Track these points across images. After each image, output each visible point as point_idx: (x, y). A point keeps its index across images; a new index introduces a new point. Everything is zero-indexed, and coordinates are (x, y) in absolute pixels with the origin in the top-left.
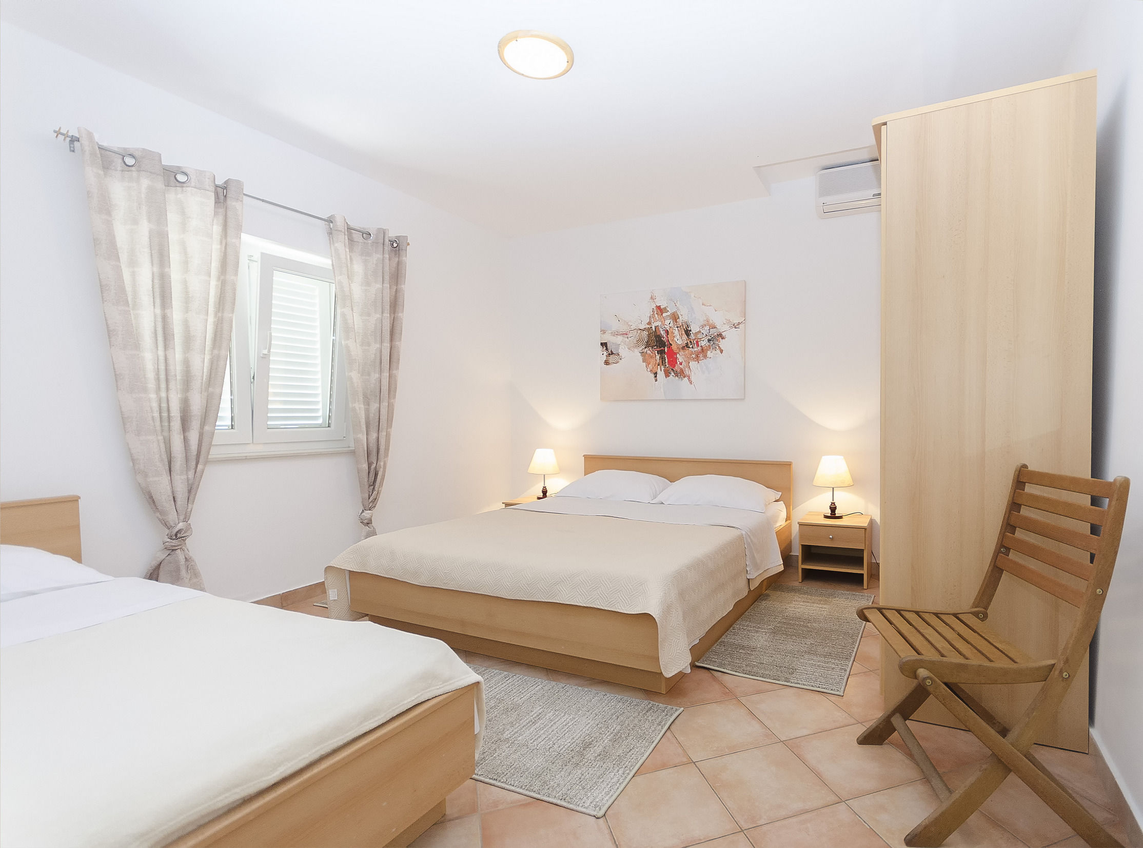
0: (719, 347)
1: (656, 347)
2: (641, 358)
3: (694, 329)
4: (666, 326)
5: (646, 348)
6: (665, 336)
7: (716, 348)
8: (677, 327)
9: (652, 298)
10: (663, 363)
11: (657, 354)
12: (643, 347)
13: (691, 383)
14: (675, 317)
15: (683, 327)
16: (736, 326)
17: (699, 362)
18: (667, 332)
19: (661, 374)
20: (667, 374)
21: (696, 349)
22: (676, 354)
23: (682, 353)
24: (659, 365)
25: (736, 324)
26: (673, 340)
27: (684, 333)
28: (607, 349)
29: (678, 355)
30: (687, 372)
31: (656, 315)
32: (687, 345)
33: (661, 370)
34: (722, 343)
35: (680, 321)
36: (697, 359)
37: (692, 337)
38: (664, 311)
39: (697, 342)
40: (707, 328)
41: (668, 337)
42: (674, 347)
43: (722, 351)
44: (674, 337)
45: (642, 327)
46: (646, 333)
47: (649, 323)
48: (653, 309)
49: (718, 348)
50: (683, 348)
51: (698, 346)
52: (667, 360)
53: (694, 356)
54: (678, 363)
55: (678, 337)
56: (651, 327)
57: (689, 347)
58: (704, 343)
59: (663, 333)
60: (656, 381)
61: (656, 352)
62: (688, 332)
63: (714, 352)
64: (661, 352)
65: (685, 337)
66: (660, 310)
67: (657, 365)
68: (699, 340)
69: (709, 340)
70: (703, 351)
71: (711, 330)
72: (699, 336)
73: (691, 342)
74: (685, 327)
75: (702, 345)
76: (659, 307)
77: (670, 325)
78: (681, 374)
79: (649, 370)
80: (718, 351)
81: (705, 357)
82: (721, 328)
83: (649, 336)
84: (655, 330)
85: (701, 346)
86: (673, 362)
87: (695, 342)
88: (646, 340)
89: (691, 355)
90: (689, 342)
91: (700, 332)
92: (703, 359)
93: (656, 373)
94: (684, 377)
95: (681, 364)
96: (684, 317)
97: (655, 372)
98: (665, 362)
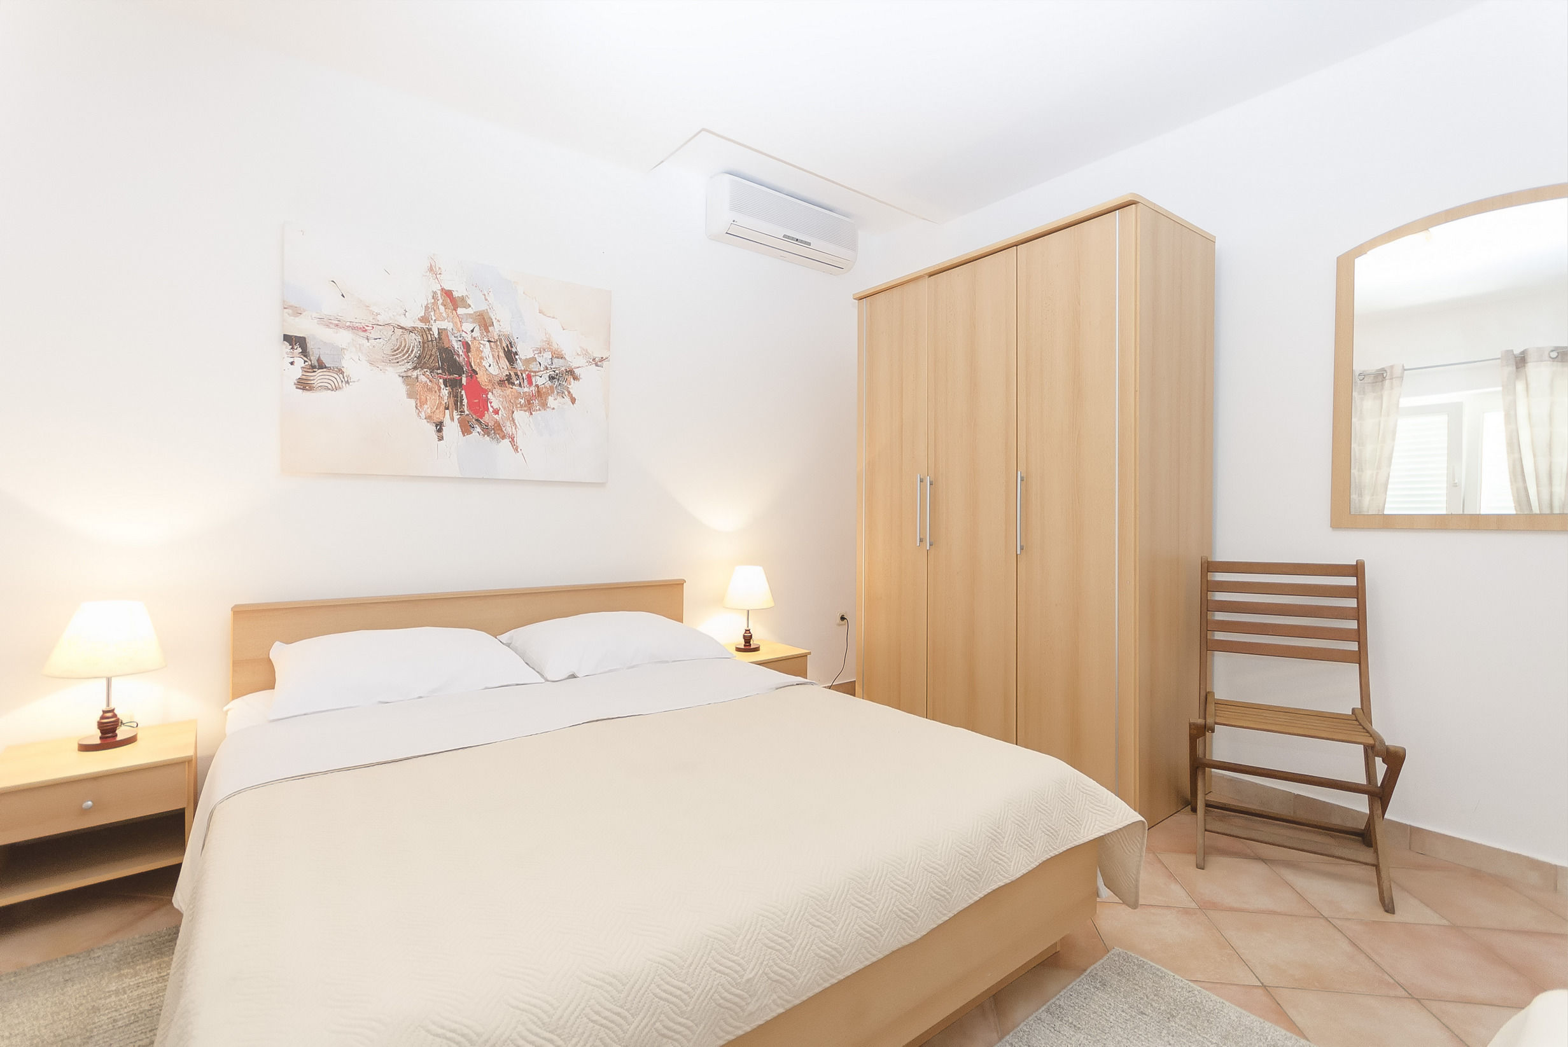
0: (569, 392)
1: (440, 371)
2: (402, 389)
3: (524, 351)
4: (464, 334)
5: (415, 368)
6: (461, 353)
7: (563, 393)
8: (489, 341)
9: (431, 269)
10: (456, 404)
11: (443, 386)
12: (410, 366)
13: (516, 450)
14: (484, 322)
15: (501, 343)
16: (598, 362)
17: (531, 414)
18: (467, 346)
19: (452, 427)
20: (466, 428)
21: (526, 390)
22: (486, 392)
23: (498, 391)
24: (448, 409)
25: (597, 359)
26: (479, 365)
27: (502, 354)
28: (305, 353)
29: (490, 395)
30: (508, 428)
31: (442, 308)
32: (509, 378)
33: (452, 419)
34: (574, 387)
35: (495, 331)
36: (529, 407)
37: (520, 365)
38: (459, 303)
39: (529, 377)
40: (548, 355)
41: (468, 357)
42: (482, 378)
43: (573, 401)
44: (482, 358)
45: (408, 323)
46: (414, 340)
47: (425, 319)
48: (435, 293)
49: (566, 393)
50: (501, 383)
51: (530, 383)
52: (465, 401)
53: (523, 401)
54: (491, 410)
55: (491, 360)
56: (430, 330)
57: (513, 384)
58: (542, 380)
59: (457, 346)
60: (441, 438)
61: (441, 381)
62: (511, 356)
63: (559, 399)
64: (453, 384)
65: (504, 362)
66: (452, 300)
67: (442, 408)
68: (532, 374)
69: (551, 378)
70: (540, 394)
71: (555, 360)
72: (534, 367)
73: (516, 374)
74: (504, 345)
75: (539, 383)
76: (448, 294)
77: (475, 334)
78: (495, 431)
79: (423, 415)
80: (567, 399)
81: (544, 405)
82: (574, 361)
83: (424, 344)
84: (440, 338)
85: (537, 386)
86: (480, 405)
87: (524, 375)
88: (416, 351)
89: (517, 398)
90: (512, 374)
91: (534, 359)
92: (540, 410)
93: (439, 427)
94: (503, 437)
95: (496, 412)
96: (503, 325)
97: (436, 420)
98: (462, 405)
